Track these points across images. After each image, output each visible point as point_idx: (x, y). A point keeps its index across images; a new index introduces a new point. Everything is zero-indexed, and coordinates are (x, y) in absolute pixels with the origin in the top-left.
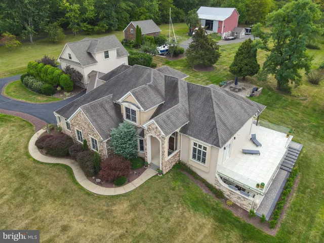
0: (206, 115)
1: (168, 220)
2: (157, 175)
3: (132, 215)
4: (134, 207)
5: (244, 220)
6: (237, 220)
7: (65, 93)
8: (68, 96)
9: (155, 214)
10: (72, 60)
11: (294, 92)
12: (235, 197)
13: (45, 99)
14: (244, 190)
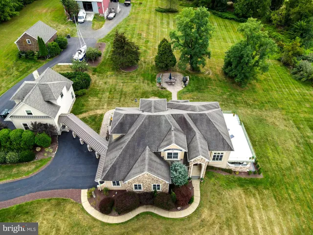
0: (214, 133)
1: (228, 203)
2: (201, 182)
3: (214, 214)
4: (211, 209)
5: (248, 177)
6: (245, 179)
7: (47, 150)
8: (53, 151)
9: (221, 205)
10: (33, 115)
11: (202, 70)
12: (238, 168)
13: (33, 167)
14: (240, 163)
